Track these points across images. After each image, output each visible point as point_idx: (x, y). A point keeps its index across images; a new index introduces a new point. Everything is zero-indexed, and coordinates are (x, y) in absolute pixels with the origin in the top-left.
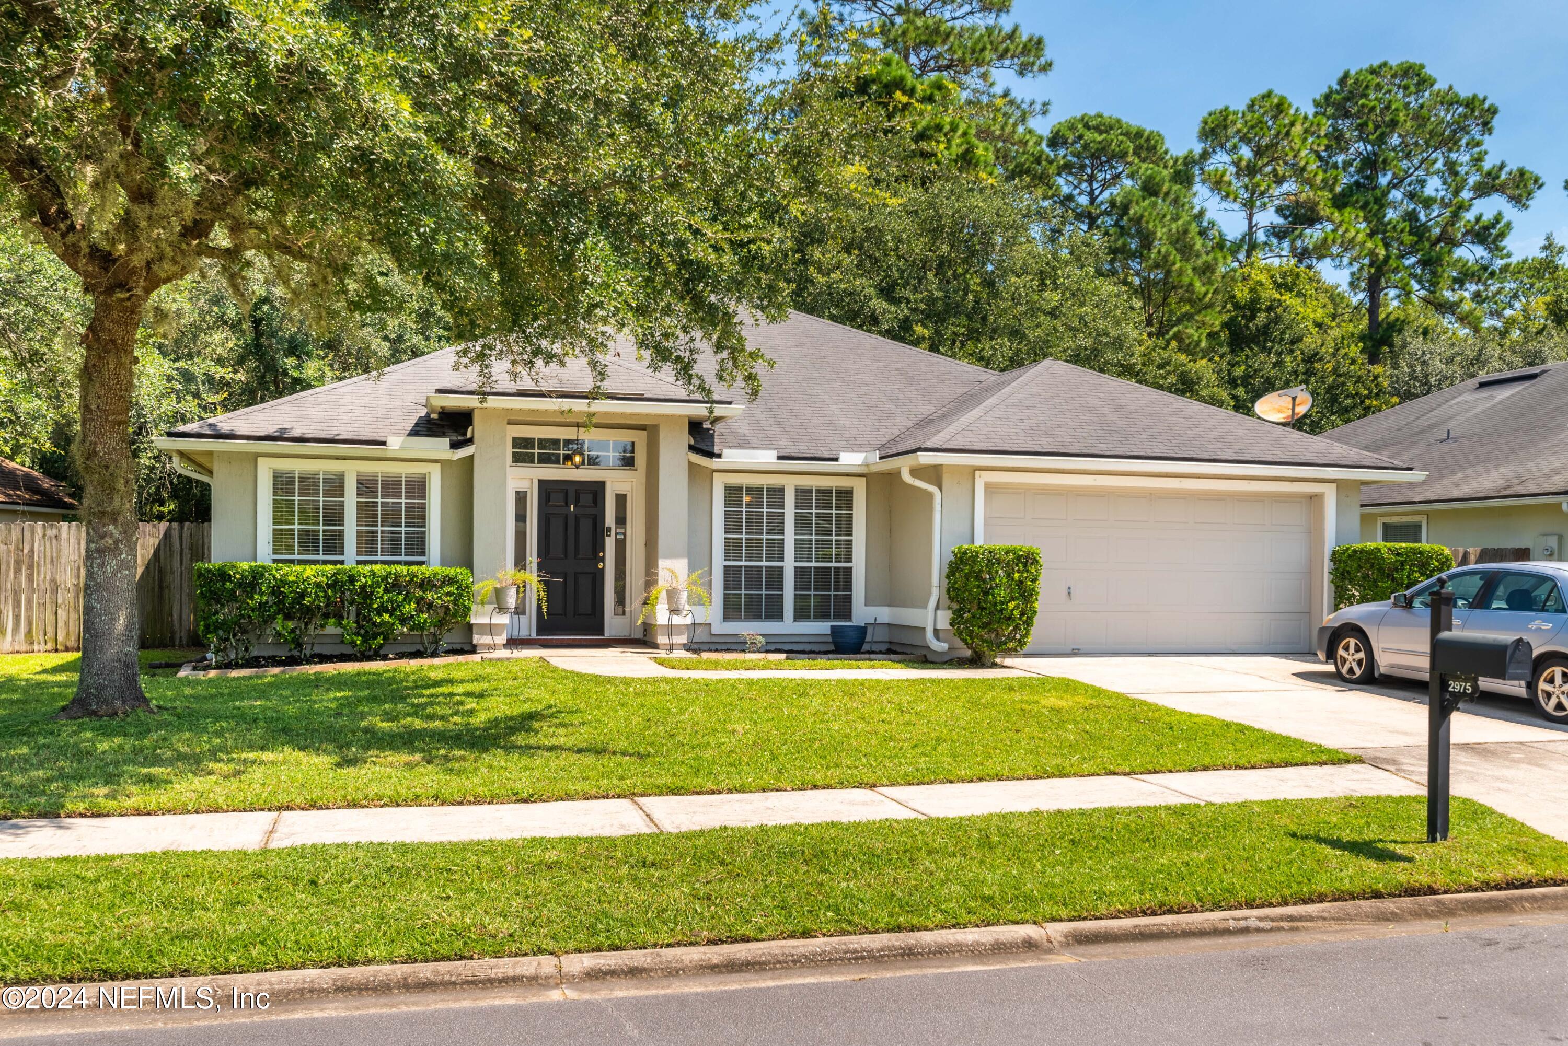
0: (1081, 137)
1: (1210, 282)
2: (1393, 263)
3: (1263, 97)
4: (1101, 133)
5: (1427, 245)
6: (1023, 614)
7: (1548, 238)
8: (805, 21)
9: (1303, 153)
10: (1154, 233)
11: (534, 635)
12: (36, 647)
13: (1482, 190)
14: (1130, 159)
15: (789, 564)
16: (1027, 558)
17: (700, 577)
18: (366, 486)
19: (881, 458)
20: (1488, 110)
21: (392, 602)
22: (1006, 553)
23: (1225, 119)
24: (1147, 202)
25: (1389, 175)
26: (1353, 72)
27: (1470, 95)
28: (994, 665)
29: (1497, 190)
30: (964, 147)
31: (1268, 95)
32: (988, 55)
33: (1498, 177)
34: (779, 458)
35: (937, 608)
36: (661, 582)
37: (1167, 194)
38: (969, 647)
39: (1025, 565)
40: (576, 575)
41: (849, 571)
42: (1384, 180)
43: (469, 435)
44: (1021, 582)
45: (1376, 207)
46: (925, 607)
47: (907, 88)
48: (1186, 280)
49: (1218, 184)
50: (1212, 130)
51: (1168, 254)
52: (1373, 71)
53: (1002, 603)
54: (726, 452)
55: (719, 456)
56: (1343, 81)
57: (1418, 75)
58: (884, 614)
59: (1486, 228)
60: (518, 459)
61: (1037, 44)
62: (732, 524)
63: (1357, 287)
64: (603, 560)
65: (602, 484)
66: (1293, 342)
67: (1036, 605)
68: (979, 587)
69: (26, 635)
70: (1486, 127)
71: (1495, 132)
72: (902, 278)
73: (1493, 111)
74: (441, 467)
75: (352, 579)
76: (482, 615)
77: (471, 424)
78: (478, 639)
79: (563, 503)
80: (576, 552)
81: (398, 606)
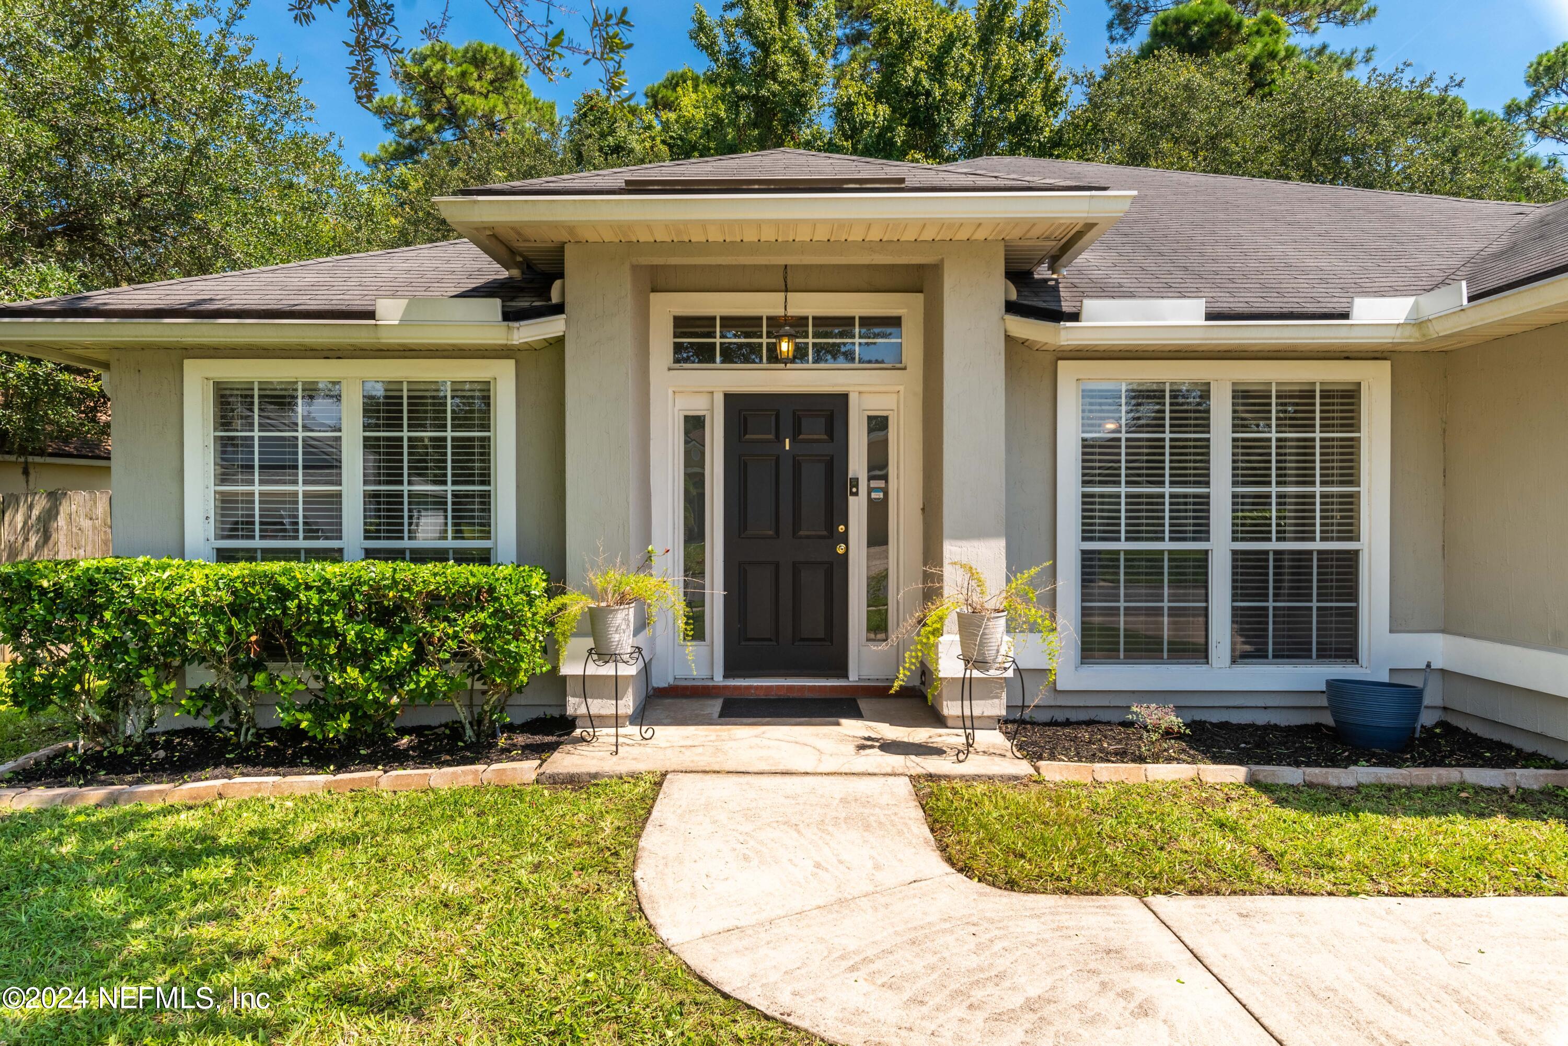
11: (719, 679)
15: (1220, 547)
17: (1033, 583)
19: (1471, 299)
21: (364, 641)
34: (1210, 316)
36: (947, 591)
40: (796, 568)
41: (1350, 560)
43: (555, 298)
54: (1090, 306)
55: (1075, 317)
58: (1431, 650)
60: (684, 356)
62: (1099, 464)
64: (845, 538)
65: (842, 399)
74: (511, 363)
75: (284, 594)
76: (573, 658)
77: (561, 276)
78: (574, 706)
79: (771, 436)
80: (796, 524)
81: (380, 651)
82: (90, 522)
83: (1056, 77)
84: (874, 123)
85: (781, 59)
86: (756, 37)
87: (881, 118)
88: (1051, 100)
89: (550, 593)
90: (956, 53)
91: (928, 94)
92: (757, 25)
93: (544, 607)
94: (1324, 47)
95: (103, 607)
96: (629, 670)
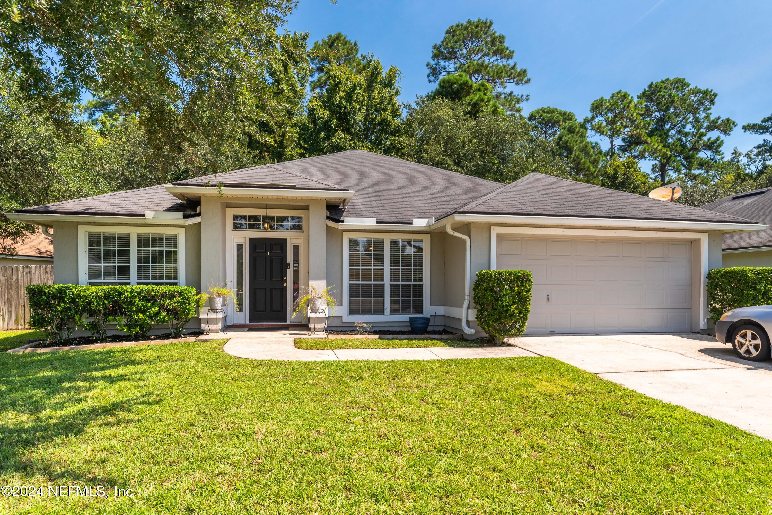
0: (541, 116)
1: (596, 167)
2: (673, 158)
3: (617, 93)
4: (549, 114)
5: (687, 151)
6: (520, 313)
7: (734, 150)
8: (429, 67)
9: (635, 114)
10: (573, 148)
11: (248, 323)
12: (20, 327)
13: (710, 128)
14: (561, 123)
15: (387, 282)
16: (523, 278)
18: (142, 241)
19: (436, 221)
20: (713, 95)
21: (144, 306)
22: (510, 275)
23: (602, 102)
24: (570, 136)
25: (670, 124)
26: (654, 83)
27: (705, 89)
28: (503, 344)
29: (716, 128)
30: (493, 108)
31: (620, 92)
32: (503, 74)
33: (717, 122)
34: (377, 222)
35: (468, 308)
37: (578, 132)
38: (488, 332)
39: (522, 282)
40: (271, 290)
41: (421, 286)
42: (667, 127)
43: (198, 211)
44: (519, 293)
45: (665, 136)
46: (461, 307)
47: (469, 85)
48: (586, 166)
49: (598, 129)
50: (596, 107)
51: (579, 155)
52: (663, 82)
53: (507, 306)
54: (346, 219)
55: (343, 222)
56: (650, 86)
57: (682, 83)
58: (441, 310)
59: (713, 143)
60: (237, 226)
61: (524, 72)
62: (354, 261)
63: (655, 170)
64: (286, 281)
65: (286, 240)
66: (634, 188)
67: (529, 307)
68: (492, 296)
69: (15, 321)
70: (712, 102)
71: (716, 104)
72: (464, 157)
73: (715, 95)
74: (184, 229)
75: (120, 294)
76: (204, 313)
77: (200, 205)
78: (204, 327)
79: (264, 251)
80: (271, 278)
81: (148, 309)
82: (4, 278)
83: (397, 105)
84: (323, 118)
85: (285, 87)
86: (274, 77)
87: (326, 116)
88: (395, 113)
89: (197, 294)
90: (357, 92)
91: (345, 107)
92: (275, 72)
93: (196, 297)
94: (511, 93)
95: (64, 297)
96: (220, 316)
